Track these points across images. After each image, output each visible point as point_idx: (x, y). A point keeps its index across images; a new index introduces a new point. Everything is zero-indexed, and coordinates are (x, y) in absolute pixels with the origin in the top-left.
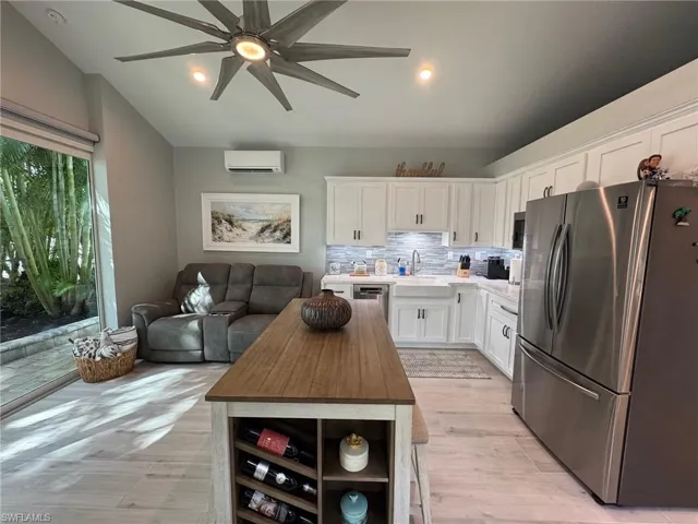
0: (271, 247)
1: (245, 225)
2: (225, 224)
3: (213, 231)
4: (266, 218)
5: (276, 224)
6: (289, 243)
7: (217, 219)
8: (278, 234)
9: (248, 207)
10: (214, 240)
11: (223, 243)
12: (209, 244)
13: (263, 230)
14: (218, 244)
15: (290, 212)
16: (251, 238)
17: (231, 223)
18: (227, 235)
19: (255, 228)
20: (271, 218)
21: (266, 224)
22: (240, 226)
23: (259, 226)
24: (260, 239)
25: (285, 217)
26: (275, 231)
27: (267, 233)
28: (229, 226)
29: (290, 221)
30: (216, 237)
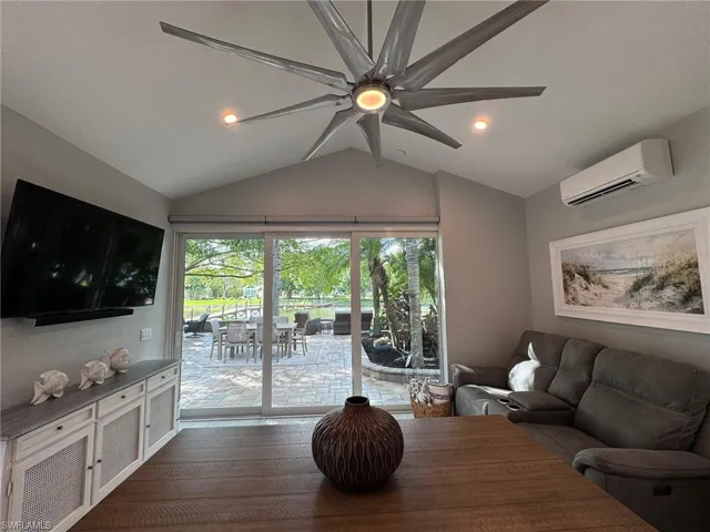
0: (658, 317)
1: (607, 279)
2: (579, 280)
3: (566, 289)
4: (640, 264)
5: (663, 273)
6: (700, 311)
7: (568, 273)
8: (669, 293)
9: (608, 251)
10: (568, 302)
11: (578, 308)
12: (562, 308)
13: (637, 287)
14: (571, 307)
15: (694, 245)
16: (617, 301)
17: (587, 278)
18: (582, 295)
19: (623, 283)
20: (650, 262)
21: (641, 274)
22: (599, 282)
23: (629, 280)
24: (633, 304)
25: (682, 258)
26: (661, 287)
27: (646, 292)
28: (584, 282)
29: (696, 265)
30: (570, 298)
